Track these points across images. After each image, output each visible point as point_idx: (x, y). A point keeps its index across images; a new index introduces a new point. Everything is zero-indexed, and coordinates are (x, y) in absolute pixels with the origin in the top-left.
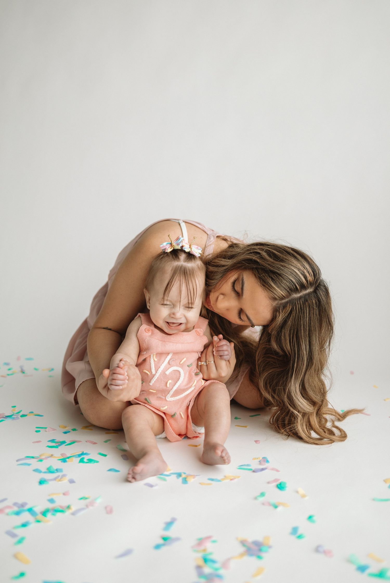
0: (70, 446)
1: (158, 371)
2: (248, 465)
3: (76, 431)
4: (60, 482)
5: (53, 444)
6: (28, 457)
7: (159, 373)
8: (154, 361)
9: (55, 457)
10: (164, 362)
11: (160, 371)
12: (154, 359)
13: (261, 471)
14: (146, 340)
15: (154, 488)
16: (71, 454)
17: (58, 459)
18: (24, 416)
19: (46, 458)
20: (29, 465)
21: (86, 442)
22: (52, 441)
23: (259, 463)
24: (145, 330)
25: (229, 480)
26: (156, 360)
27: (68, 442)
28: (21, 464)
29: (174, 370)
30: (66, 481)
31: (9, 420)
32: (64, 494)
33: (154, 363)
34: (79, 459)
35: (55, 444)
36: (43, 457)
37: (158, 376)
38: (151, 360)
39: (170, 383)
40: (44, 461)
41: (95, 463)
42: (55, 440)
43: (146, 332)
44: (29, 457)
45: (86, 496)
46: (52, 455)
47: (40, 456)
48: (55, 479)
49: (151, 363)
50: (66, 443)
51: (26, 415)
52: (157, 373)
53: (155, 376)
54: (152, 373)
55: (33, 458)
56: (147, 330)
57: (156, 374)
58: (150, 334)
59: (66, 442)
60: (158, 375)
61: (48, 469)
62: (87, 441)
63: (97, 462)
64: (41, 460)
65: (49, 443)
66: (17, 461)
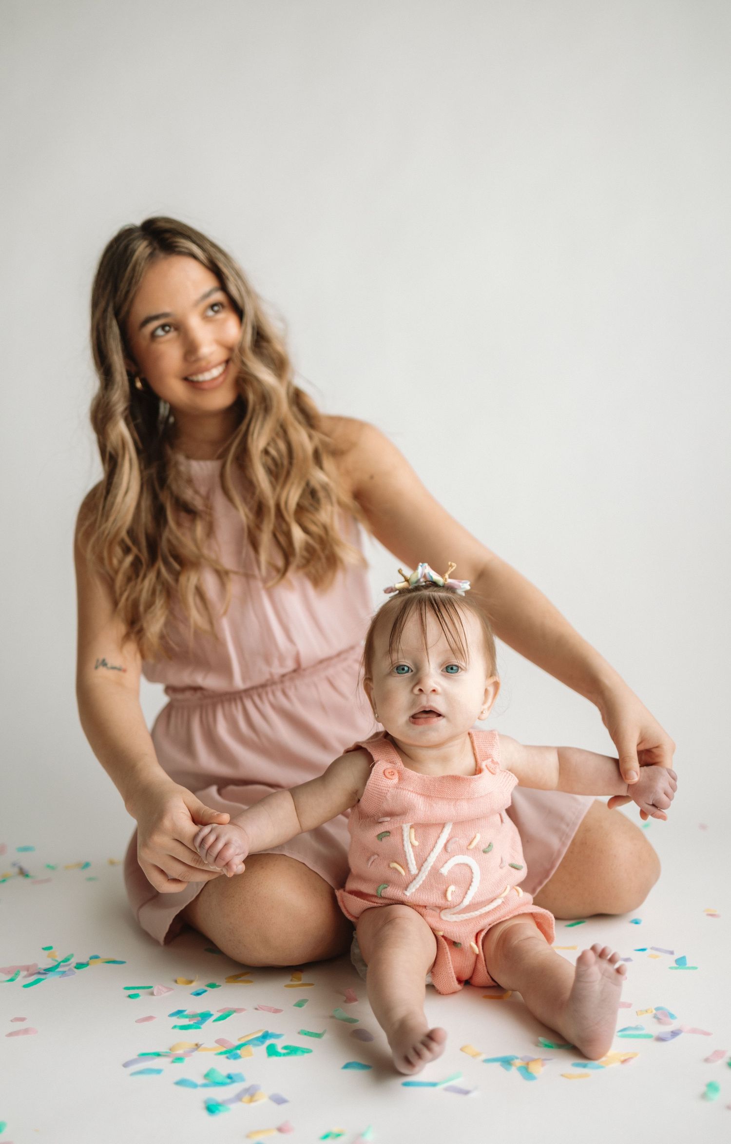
0: (224, 1020)
1: (423, 869)
2: (636, 1028)
3: (218, 989)
4: (253, 1104)
5: (185, 1022)
6: (144, 1056)
7: (427, 873)
8: (413, 846)
9: (206, 1049)
10: (434, 847)
11: (429, 868)
12: (411, 842)
13: (674, 1038)
14: (389, 794)
15: (471, 1095)
16: (239, 1039)
17: (216, 1052)
18: (80, 966)
19: (188, 1053)
20: (159, 1071)
21: (256, 1009)
22: (179, 1013)
23: (655, 1020)
24: (384, 773)
25: (619, 1063)
26: (416, 843)
27: (216, 1015)
28: (141, 1072)
29: (458, 865)
30: (263, 1100)
31: (51, 978)
32: (280, 1130)
33: (413, 851)
34: (263, 1048)
35: (190, 1021)
36: (180, 1052)
37: (424, 878)
38: (406, 846)
39: (452, 891)
40: (186, 1059)
41: (306, 1055)
42: (184, 1011)
43: (386, 777)
44: (148, 1054)
45: (335, 1129)
46: (197, 1046)
47: (170, 1050)
48: (239, 1098)
49: (407, 851)
50: (211, 1015)
51: (87, 964)
52: (421, 873)
53: (418, 879)
54: (409, 871)
55: (159, 1055)
56: (389, 773)
57: (419, 873)
58: (396, 780)
59: (211, 1013)
60: (423, 876)
61: (206, 1076)
62: (258, 1008)
63: (308, 1051)
64: (179, 1059)
65: (174, 1018)
66: (126, 1065)
